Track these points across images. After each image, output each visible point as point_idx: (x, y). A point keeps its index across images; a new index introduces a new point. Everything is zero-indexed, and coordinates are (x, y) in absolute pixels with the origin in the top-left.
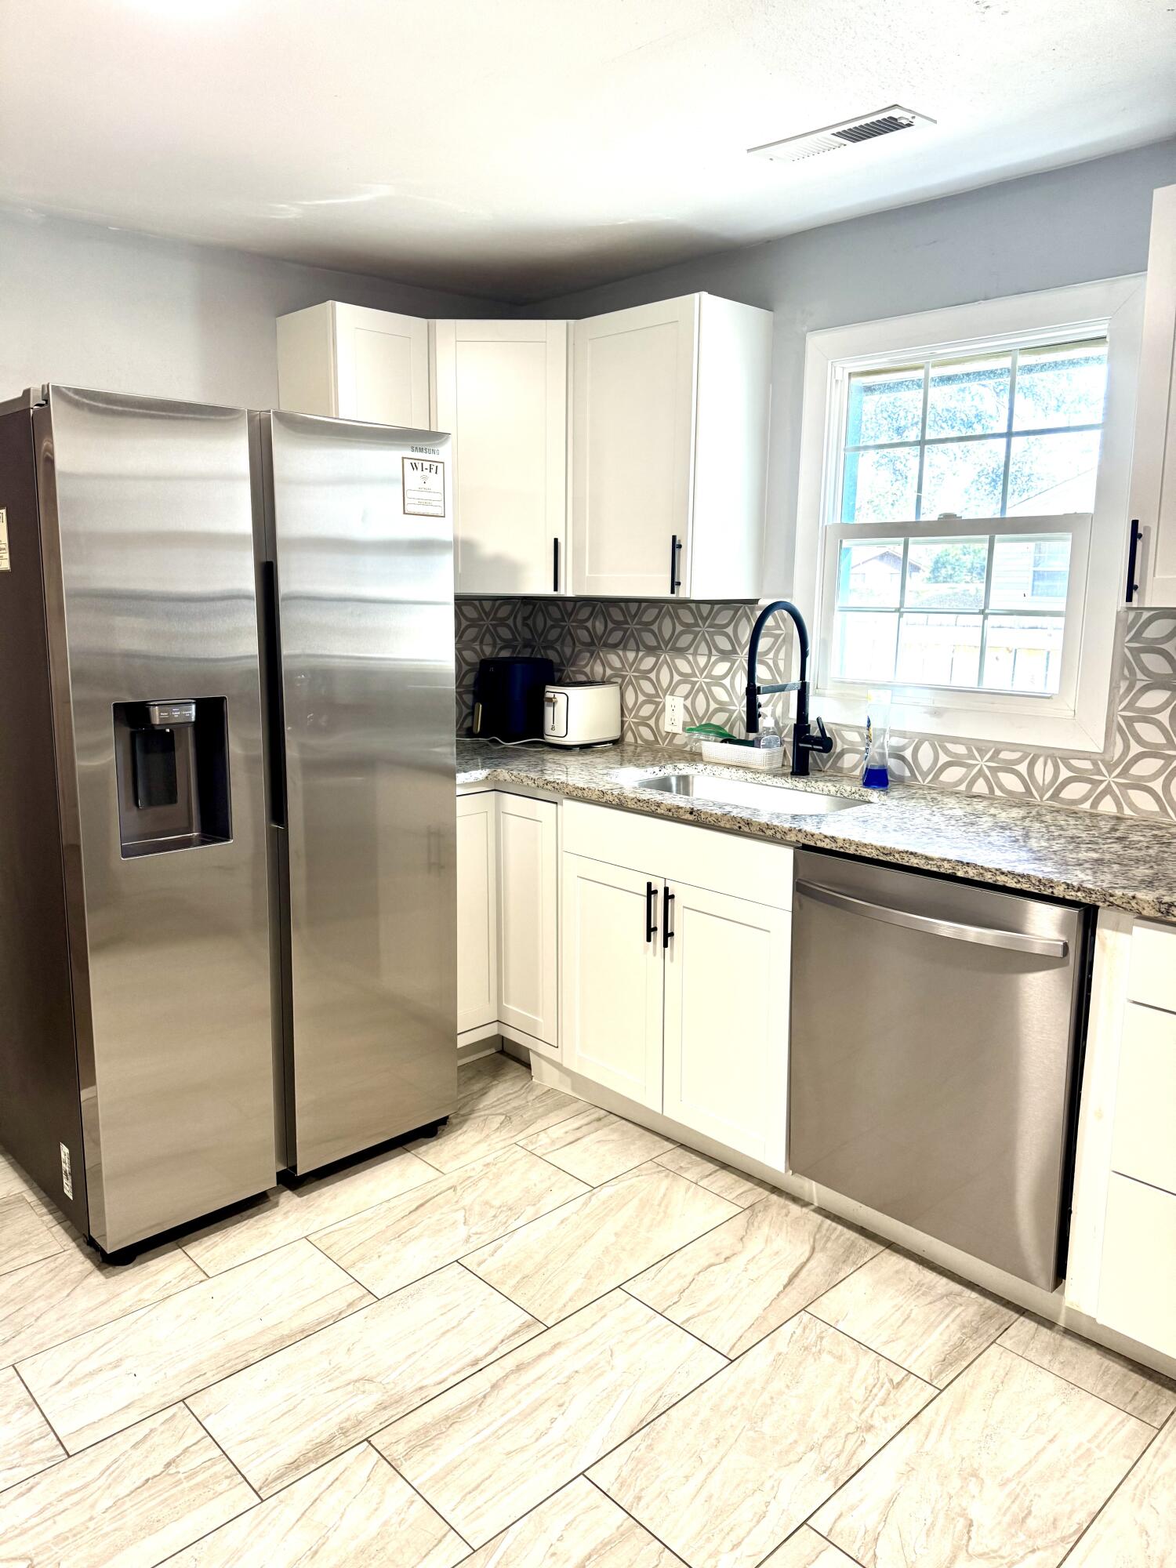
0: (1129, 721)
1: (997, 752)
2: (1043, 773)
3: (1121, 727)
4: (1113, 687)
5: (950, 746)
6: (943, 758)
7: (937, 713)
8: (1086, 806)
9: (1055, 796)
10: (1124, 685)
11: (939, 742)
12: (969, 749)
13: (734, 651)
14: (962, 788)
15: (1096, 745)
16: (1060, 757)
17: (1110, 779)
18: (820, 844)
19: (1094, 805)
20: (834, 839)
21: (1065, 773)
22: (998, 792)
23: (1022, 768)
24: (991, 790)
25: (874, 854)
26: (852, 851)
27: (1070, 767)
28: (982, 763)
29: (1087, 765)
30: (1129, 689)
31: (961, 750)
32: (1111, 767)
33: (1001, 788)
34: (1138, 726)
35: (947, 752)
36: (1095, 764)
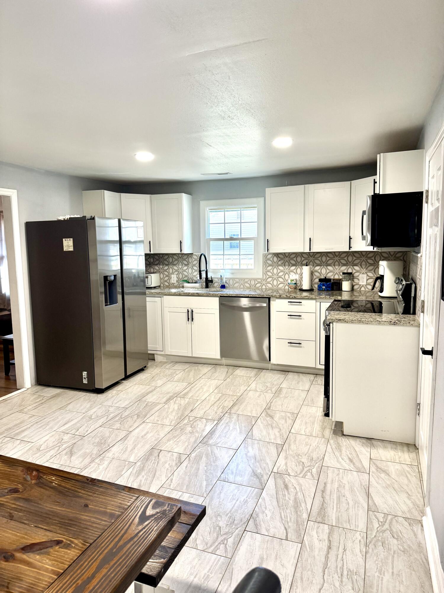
0: (266, 272)
1: (244, 280)
2: (253, 283)
3: (265, 273)
4: (263, 266)
5: (236, 280)
6: (235, 282)
7: (232, 274)
8: (260, 287)
9: (255, 286)
10: (265, 266)
11: (233, 279)
12: (239, 280)
13: (188, 264)
14: (239, 287)
15: (262, 277)
16: (255, 280)
17: (264, 282)
18: (224, 295)
19: (262, 287)
20: (227, 294)
21: (256, 282)
22: (245, 287)
23: (249, 282)
24: (244, 287)
25: (235, 296)
26: (231, 296)
27: (257, 281)
28: (242, 282)
29: (260, 280)
30: (266, 266)
31: (238, 280)
32: (264, 280)
33: (246, 286)
34: (268, 273)
35: (235, 281)
36: (261, 280)
